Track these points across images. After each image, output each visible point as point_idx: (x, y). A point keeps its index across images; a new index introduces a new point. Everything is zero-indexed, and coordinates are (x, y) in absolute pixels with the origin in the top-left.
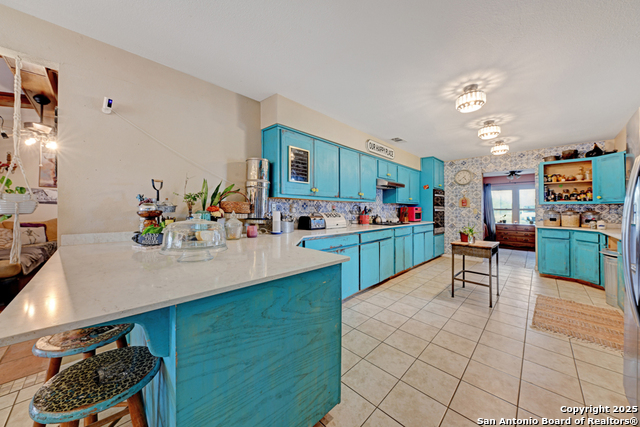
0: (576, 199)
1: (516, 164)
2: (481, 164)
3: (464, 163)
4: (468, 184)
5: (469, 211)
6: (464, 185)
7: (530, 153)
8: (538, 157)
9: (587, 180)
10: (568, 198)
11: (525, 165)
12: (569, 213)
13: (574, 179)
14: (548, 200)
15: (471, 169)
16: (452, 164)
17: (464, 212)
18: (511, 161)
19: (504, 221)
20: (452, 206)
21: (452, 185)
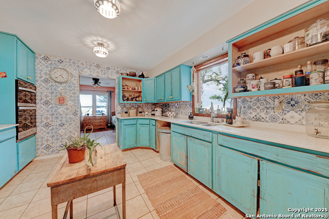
0: (136, 100)
1: (105, 74)
2: (78, 67)
3: (61, 62)
4: (66, 82)
5: (67, 109)
6: (61, 83)
7: (113, 68)
8: (117, 72)
9: (139, 90)
10: (132, 99)
11: (110, 76)
12: (132, 108)
13: (135, 89)
14: (124, 101)
15: (68, 69)
16: (46, 59)
17: (61, 109)
18: (102, 71)
19: (88, 114)
20: (47, 103)
21: (46, 81)
